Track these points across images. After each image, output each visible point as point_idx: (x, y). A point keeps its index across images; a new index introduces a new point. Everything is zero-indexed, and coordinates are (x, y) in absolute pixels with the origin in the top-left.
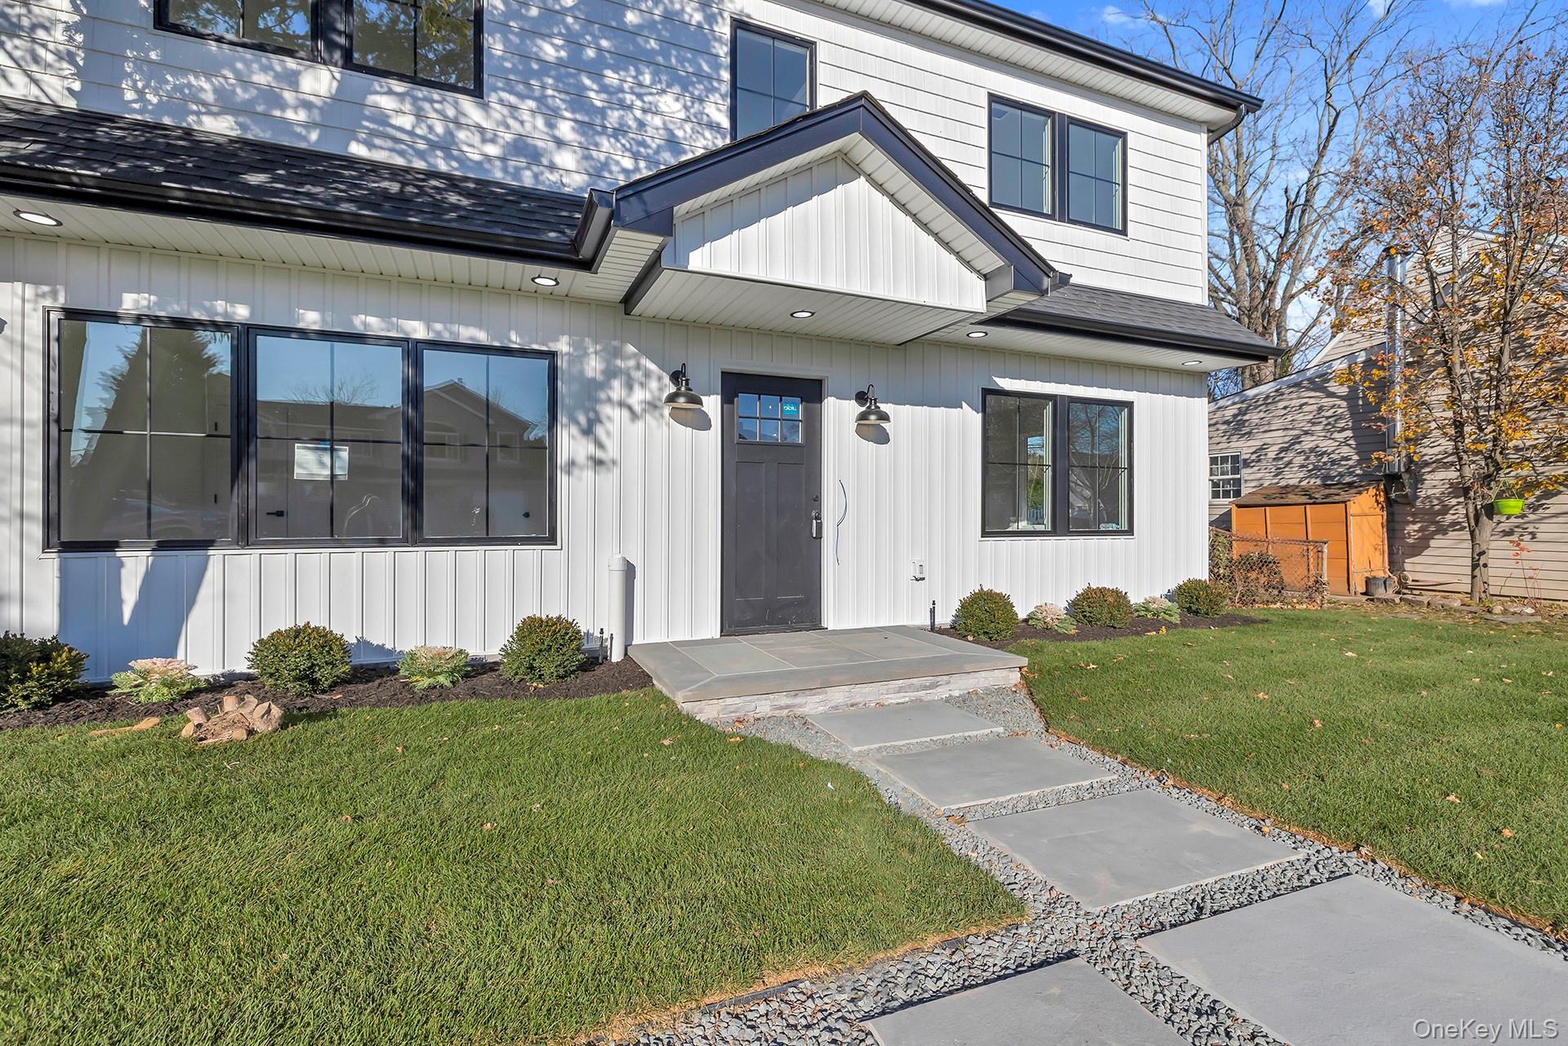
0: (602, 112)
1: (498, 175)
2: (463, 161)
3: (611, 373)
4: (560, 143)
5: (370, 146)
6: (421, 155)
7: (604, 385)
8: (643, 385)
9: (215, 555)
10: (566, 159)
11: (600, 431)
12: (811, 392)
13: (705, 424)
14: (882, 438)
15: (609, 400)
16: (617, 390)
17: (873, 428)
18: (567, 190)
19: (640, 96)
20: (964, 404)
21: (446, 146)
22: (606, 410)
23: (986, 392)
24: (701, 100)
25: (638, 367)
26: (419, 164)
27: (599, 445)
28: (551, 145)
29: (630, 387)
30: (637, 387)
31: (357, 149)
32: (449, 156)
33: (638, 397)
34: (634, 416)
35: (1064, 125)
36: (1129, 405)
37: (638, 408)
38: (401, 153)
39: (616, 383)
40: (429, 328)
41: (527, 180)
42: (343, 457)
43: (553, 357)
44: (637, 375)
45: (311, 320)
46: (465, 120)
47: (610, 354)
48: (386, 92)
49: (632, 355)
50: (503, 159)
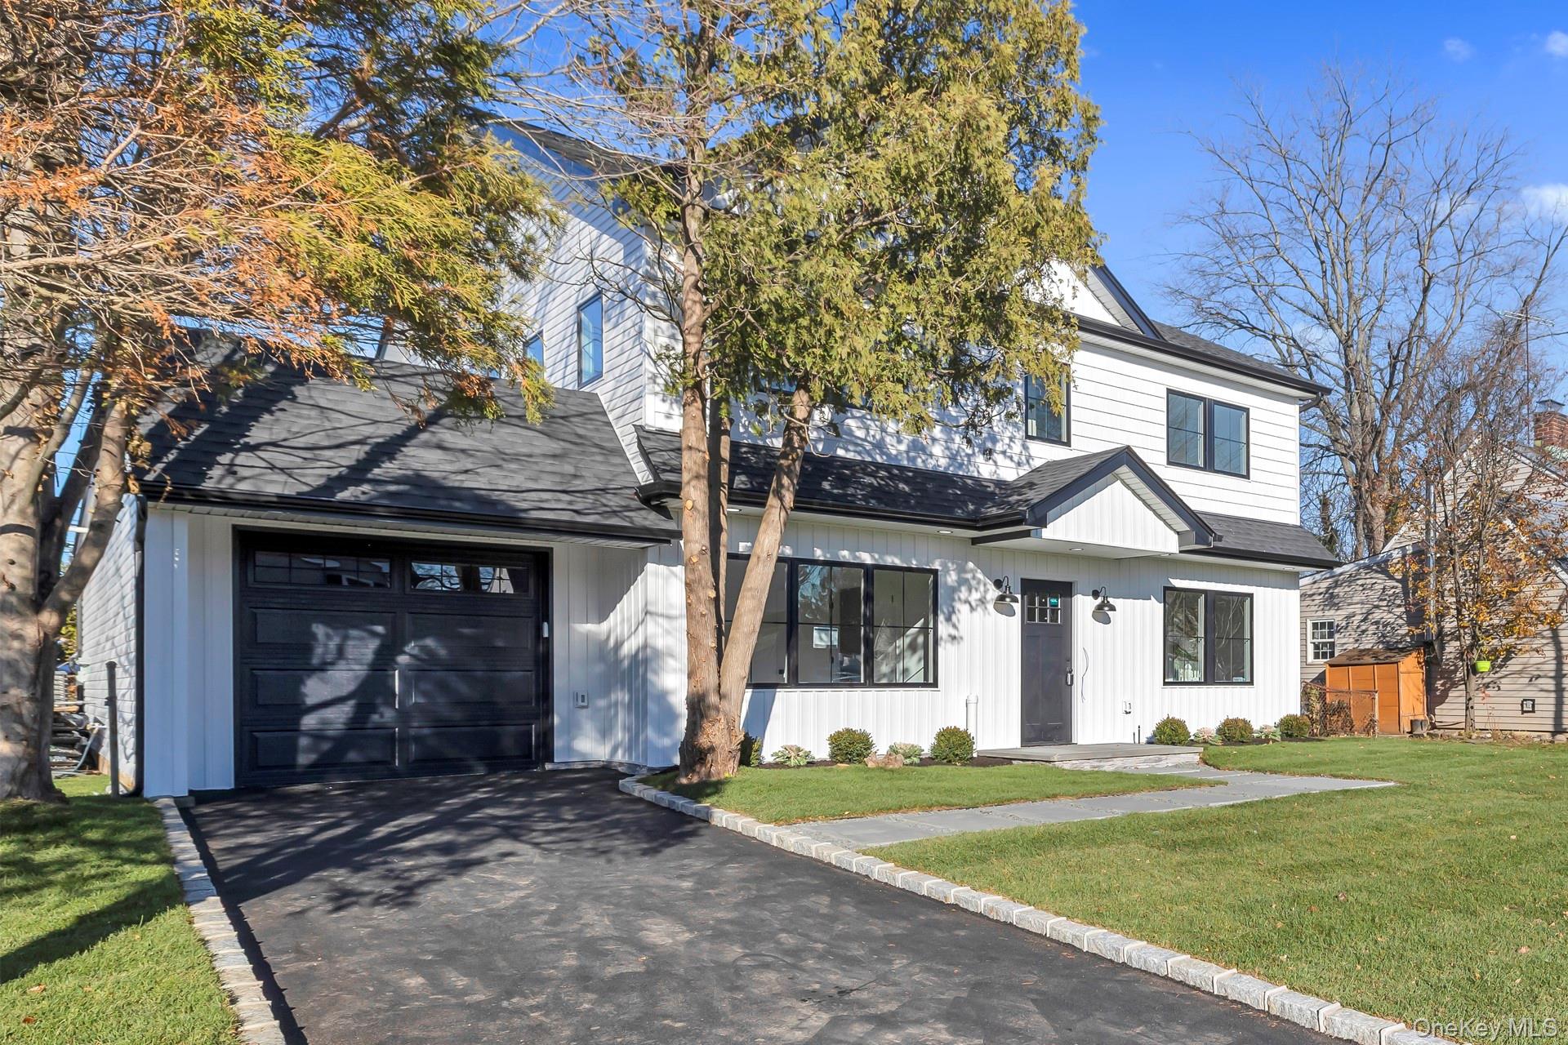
1: (905, 463)
2: (889, 455)
3: (962, 582)
4: (934, 440)
5: (847, 450)
6: (868, 453)
7: (957, 590)
8: (976, 590)
9: (781, 693)
10: (937, 450)
11: (954, 618)
12: (1065, 590)
13: (1012, 613)
14: (1107, 621)
15: (960, 599)
16: (964, 594)
17: (1102, 614)
18: (941, 469)
20: (1153, 598)
21: (880, 446)
22: (958, 605)
23: (1166, 589)
25: (974, 578)
26: (868, 459)
27: (954, 626)
28: (929, 441)
29: (970, 591)
30: (973, 591)
31: (840, 452)
32: (882, 453)
33: (975, 596)
34: (972, 609)
35: (1210, 405)
36: (1251, 596)
37: (974, 604)
38: (859, 453)
39: (963, 589)
40: (873, 557)
41: (919, 463)
42: (835, 635)
43: (935, 572)
44: (974, 583)
45: (819, 554)
46: (889, 430)
47: (961, 570)
48: (854, 417)
49: (972, 571)
50: (907, 452)
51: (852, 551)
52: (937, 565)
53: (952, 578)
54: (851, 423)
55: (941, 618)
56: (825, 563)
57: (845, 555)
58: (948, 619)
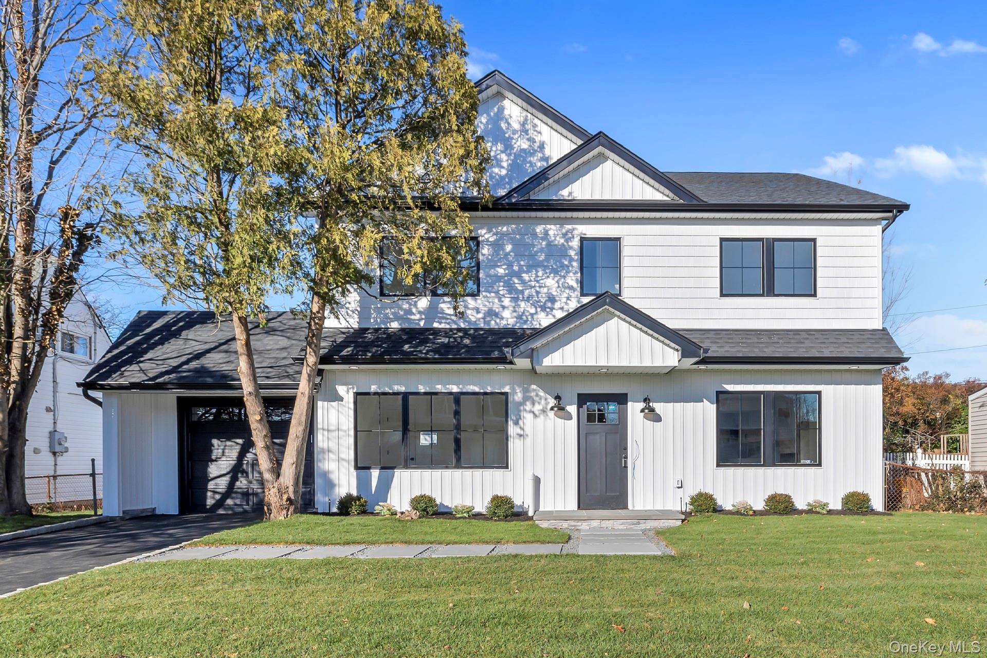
0: (522, 292)
1: (482, 325)
2: (470, 322)
3: (526, 399)
4: (504, 307)
5: (440, 323)
6: (455, 322)
7: (523, 403)
8: (539, 403)
9: (397, 472)
10: (506, 314)
11: (521, 422)
12: (621, 400)
13: (569, 417)
14: (658, 419)
15: (525, 410)
16: (528, 406)
17: (652, 415)
18: (510, 326)
19: (538, 281)
20: (705, 400)
21: (463, 317)
22: (523, 414)
23: (719, 393)
24: (564, 277)
25: (537, 395)
26: (454, 326)
28: (501, 309)
29: (533, 404)
30: (537, 404)
31: (436, 325)
32: (465, 321)
33: (537, 408)
34: (535, 416)
36: (819, 393)
37: (537, 413)
38: (448, 324)
39: (528, 403)
40: (458, 387)
41: (493, 325)
42: (435, 437)
43: (506, 394)
44: (537, 399)
45: (422, 389)
46: (470, 306)
47: (526, 391)
48: (444, 302)
49: (534, 390)
50: (484, 318)
51: (444, 385)
52: (507, 389)
53: (519, 397)
54: (442, 306)
55: (510, 423)
56: (426, 394)
57: (439, 388)
58: (516, 423)
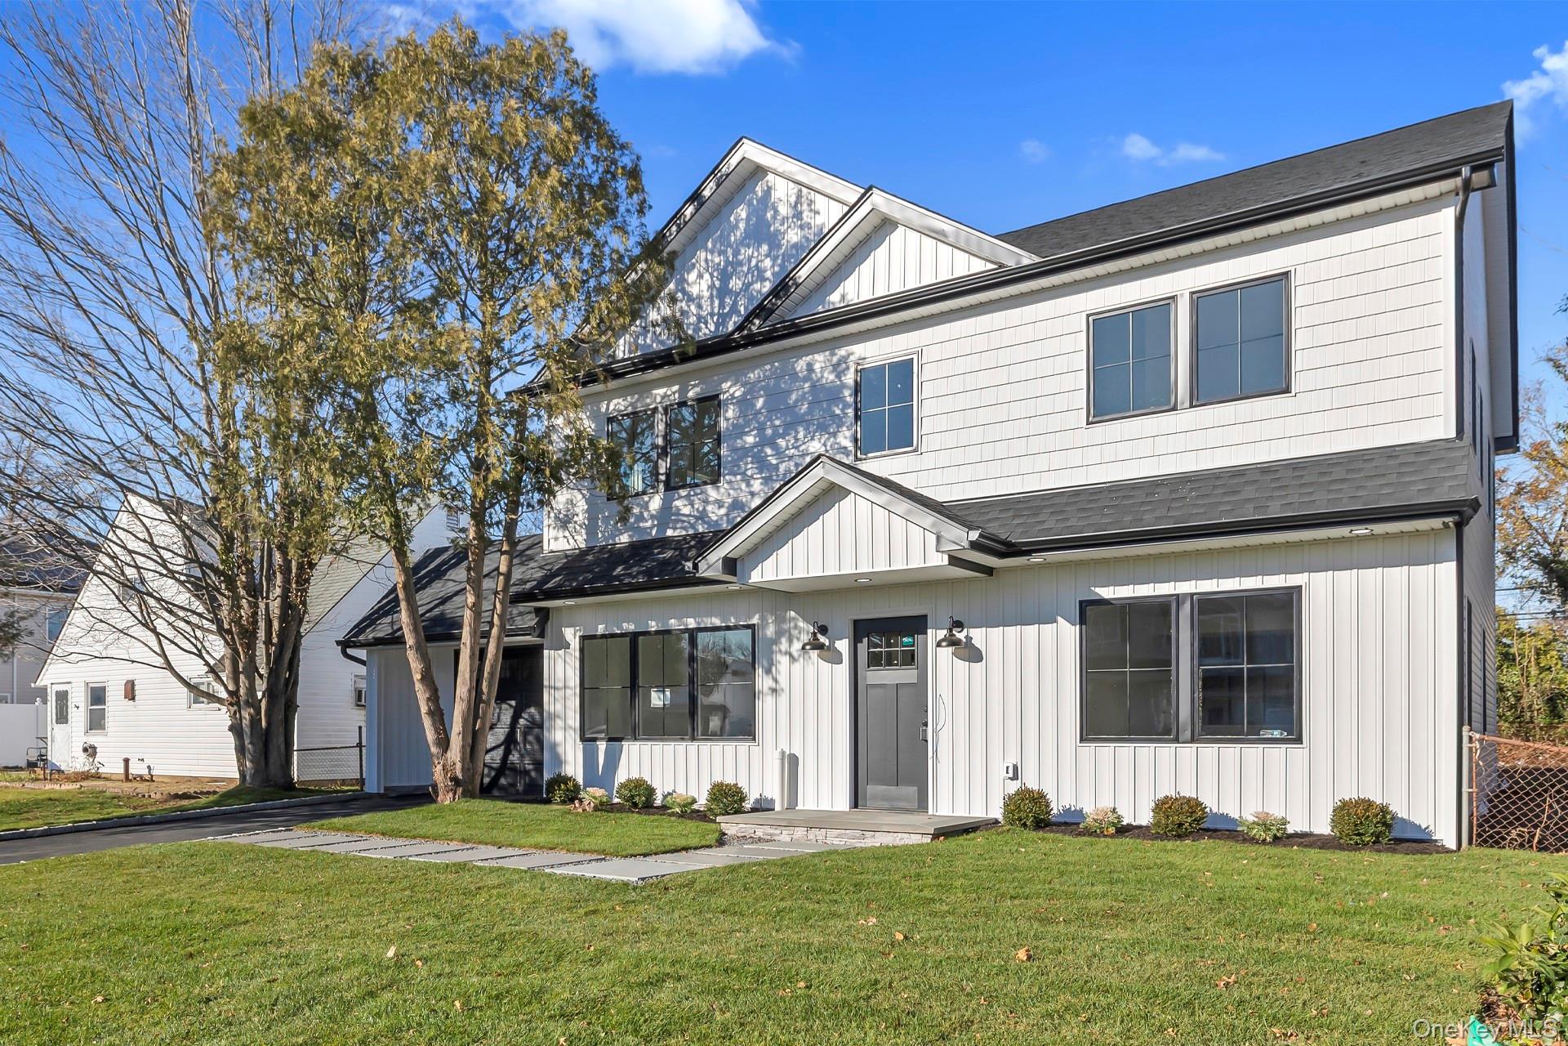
0: (776, 467)
2: (709, 523)
3: (779, 633)
5: (675, 529)
6: (693, 526)
7: (776, 641)
8: (798, 639)
9: (626, 745)
11: (773, 670)
13: (838, 660)
14: (976, 657)
15: (780, 651)
16: (783, 644)
17: (968, 650)
19: (797, 448)
20: (1059, 618)
21: (702, 516)
22: (777, 657)
23: (1084, 605)
24: (834, 435)
25: (796, 627)
27: (776, 681)
29: (790, 642)
30: (795, 641)
31: (670, 533)
32: (704, 522)
33: (795, 647)
34: (793, 659)
36: (1298, 590)
37: (795, 654)
38: (684, 528)
39: (784, 640)
43: (752, 627)
44: (795, 632)
45: (653, 626)
46: (711, 499)
47: (780, 620)
48: (680, 497)
49: (791, 619)
50: (727, 515)
51: (679, 618)
52: (755, 620)
53: (770, 631)
54: (678, 503)
55: (759, 671)
56: (657, 632)
57: (673, 624)
58: (768, 671)
